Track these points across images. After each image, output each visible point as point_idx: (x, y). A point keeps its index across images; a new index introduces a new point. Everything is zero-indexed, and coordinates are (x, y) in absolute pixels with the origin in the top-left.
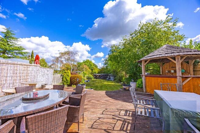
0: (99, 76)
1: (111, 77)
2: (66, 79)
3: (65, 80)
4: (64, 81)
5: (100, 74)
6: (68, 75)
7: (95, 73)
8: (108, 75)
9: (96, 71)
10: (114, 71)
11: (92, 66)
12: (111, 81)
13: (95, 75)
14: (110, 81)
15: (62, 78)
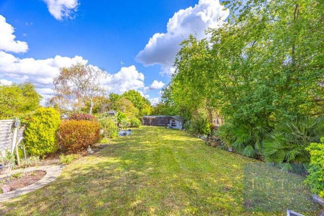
0: (153, 120)
1: (176, 121)
2: (40, 137)
3: (35, 140)
4: (32, 143)
5: (154, 117)
6: (46, 123)
7: (146, 114)
8: (170, 118)
9: (148, 110)
10: (183, 110)
11: (141, 102)
12: (178, 130)
13: (145, 119)
14: (175, 129)
15: (24, 135)
